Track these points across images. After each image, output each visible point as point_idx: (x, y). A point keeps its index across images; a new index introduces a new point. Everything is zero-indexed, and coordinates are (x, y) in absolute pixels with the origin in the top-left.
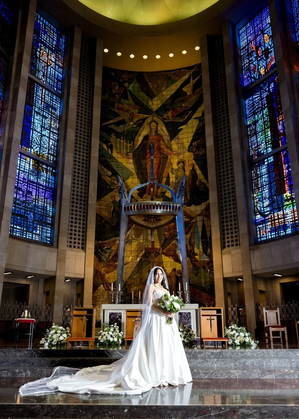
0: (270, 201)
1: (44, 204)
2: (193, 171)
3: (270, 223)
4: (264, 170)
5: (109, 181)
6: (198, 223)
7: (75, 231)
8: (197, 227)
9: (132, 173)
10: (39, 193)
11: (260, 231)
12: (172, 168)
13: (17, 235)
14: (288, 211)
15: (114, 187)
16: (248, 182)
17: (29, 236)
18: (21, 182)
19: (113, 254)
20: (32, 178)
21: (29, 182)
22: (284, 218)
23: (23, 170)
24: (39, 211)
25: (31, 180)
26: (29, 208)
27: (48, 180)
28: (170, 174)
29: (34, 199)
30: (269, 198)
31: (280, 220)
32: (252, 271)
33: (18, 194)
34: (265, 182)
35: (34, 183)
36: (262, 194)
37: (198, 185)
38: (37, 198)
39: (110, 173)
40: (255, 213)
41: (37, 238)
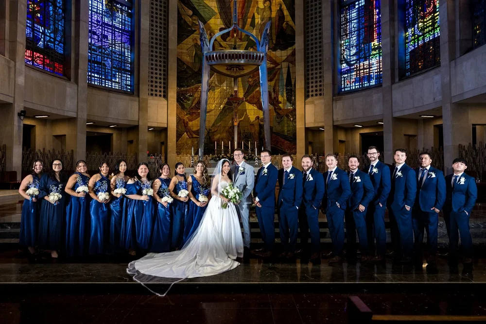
0: (357, 49)
1: (122, 49)
2: (281, 11)
3: (355, 73)
4: (354, 15)
5: (189, 21)
6: (283, 70)
7: (156, 78)
8: (282, 74)
9: (215, 12)
10: (115, 37)
11: (344, 80)
12: (258, 7)
13: (96, 83)
14: (374, 61)
15: (196, 29)
16: (336, 28)
17: (108, 85)
18: (95, 25)
19: (196, 102)
20: (106, 20)
21: (104, 25)
22: (370, 68)
23: (95, 10)
24: (117, 58)
25: (106, 22)
26: (106, 54)
27: (123, 21)
28: (256, 14)
29: (110, 44)
30: (356, 46)
31: (365, 71)
32: (333, 121)
33: (93, 38)
34: (354, 28)
35: (109, 25)
36: (350, 41)
37: (285, 28)
38: (114, 43)
39: (191, 13)
40: (341, 61)
41: (117, 87)
